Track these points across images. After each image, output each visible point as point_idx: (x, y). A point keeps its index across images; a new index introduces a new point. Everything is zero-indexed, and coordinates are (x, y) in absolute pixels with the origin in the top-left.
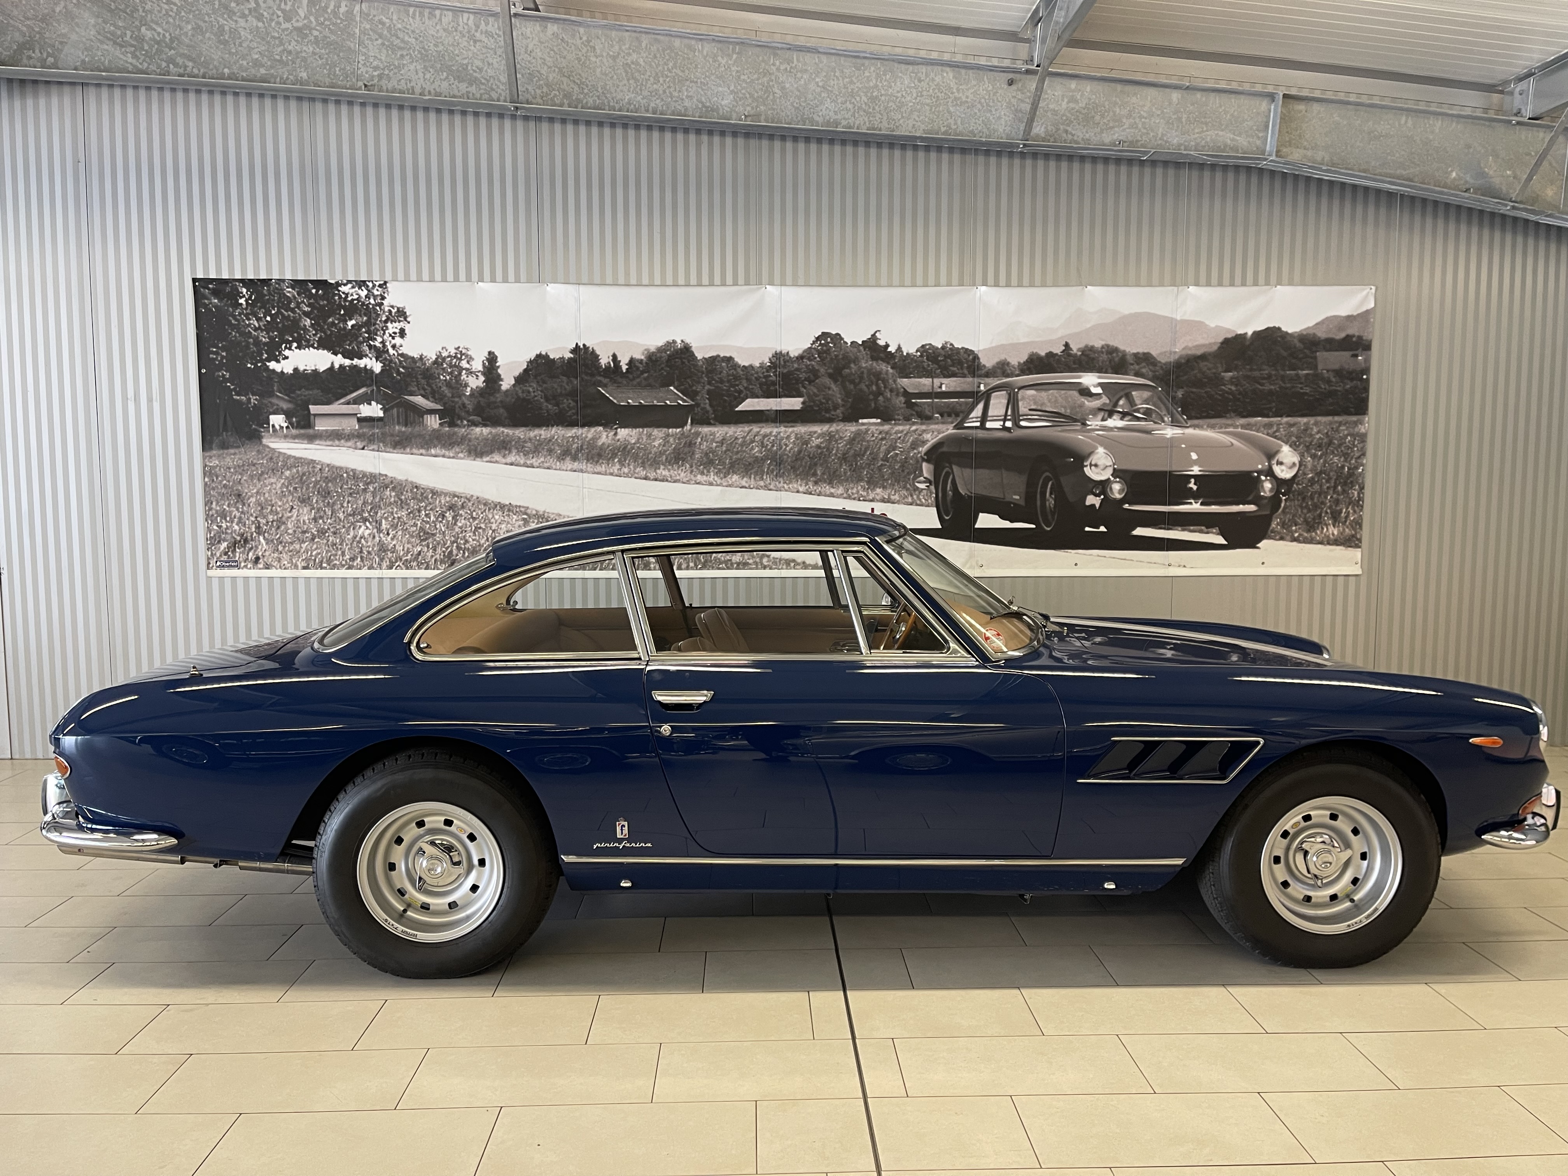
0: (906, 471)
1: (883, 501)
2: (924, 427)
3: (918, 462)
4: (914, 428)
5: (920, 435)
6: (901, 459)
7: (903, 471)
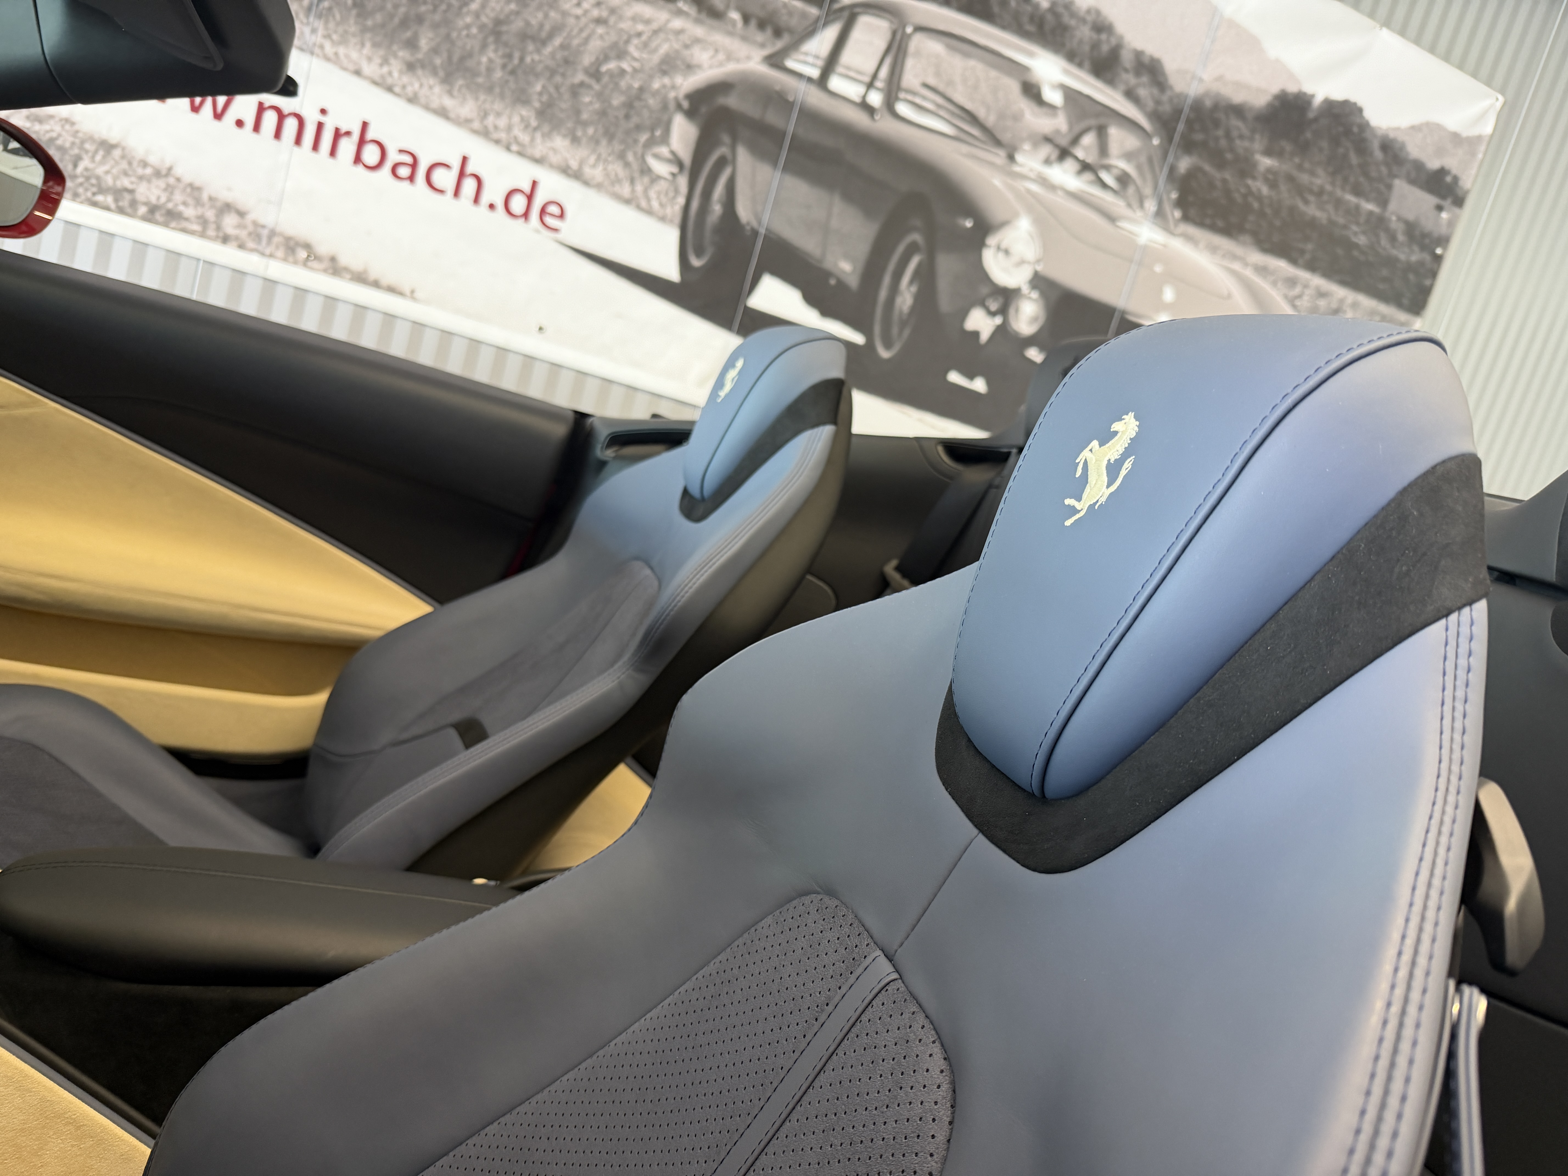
0: (635, 120)
1: (565, 170)
2: (699, 31)
3: (665, 107)
4: (677, 23)
5: (687, 47)
6: (630, 87)
7: (627, 117)
